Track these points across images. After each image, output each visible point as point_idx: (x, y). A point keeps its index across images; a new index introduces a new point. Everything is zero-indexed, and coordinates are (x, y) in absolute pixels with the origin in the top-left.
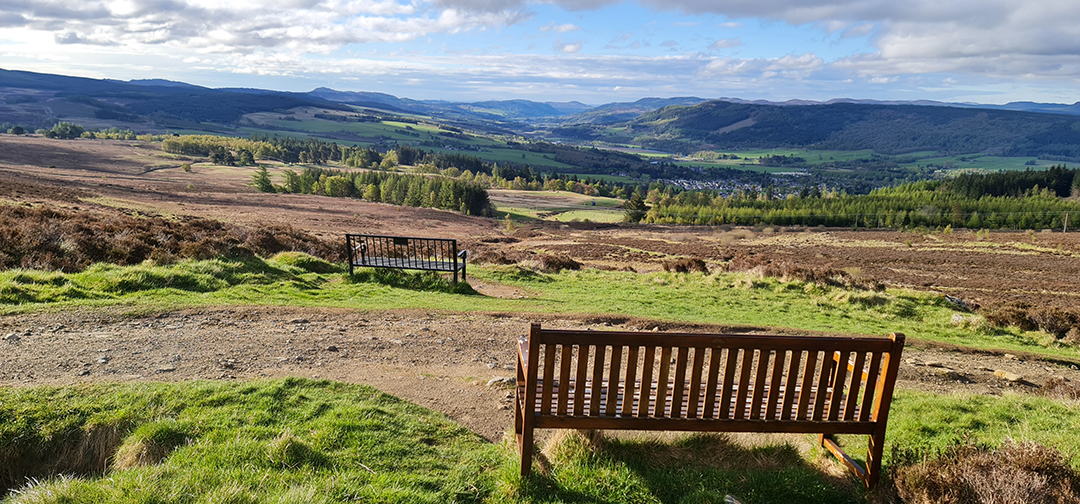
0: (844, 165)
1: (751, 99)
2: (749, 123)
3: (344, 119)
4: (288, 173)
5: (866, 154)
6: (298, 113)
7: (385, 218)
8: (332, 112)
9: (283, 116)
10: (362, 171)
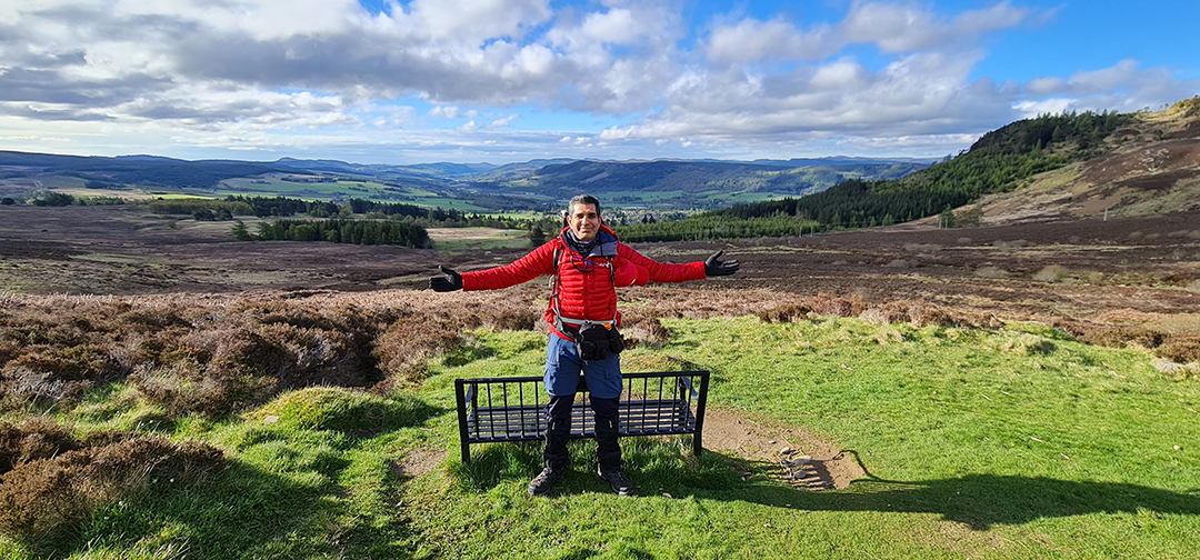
0: (666, 201)
1: (605, 159)
2: (605, 175)
3: (306, 181)
4: (263, 224)
5: (678, 193)
6: (267, 178)
7: (347, 255)
8: (296, 176)
9: (254, 181)
10: (324, 220)
